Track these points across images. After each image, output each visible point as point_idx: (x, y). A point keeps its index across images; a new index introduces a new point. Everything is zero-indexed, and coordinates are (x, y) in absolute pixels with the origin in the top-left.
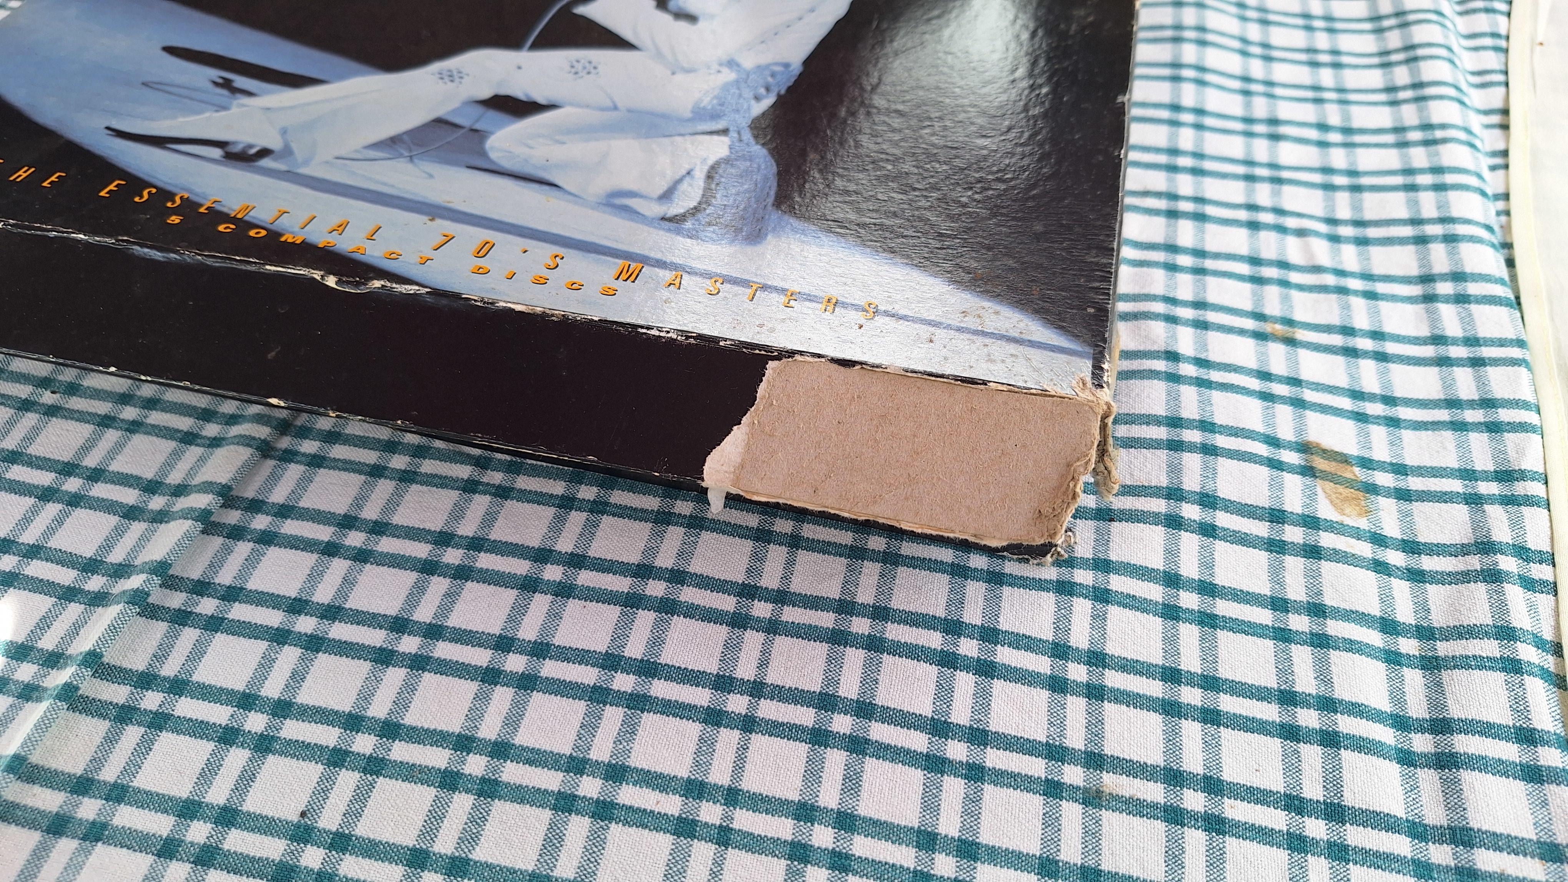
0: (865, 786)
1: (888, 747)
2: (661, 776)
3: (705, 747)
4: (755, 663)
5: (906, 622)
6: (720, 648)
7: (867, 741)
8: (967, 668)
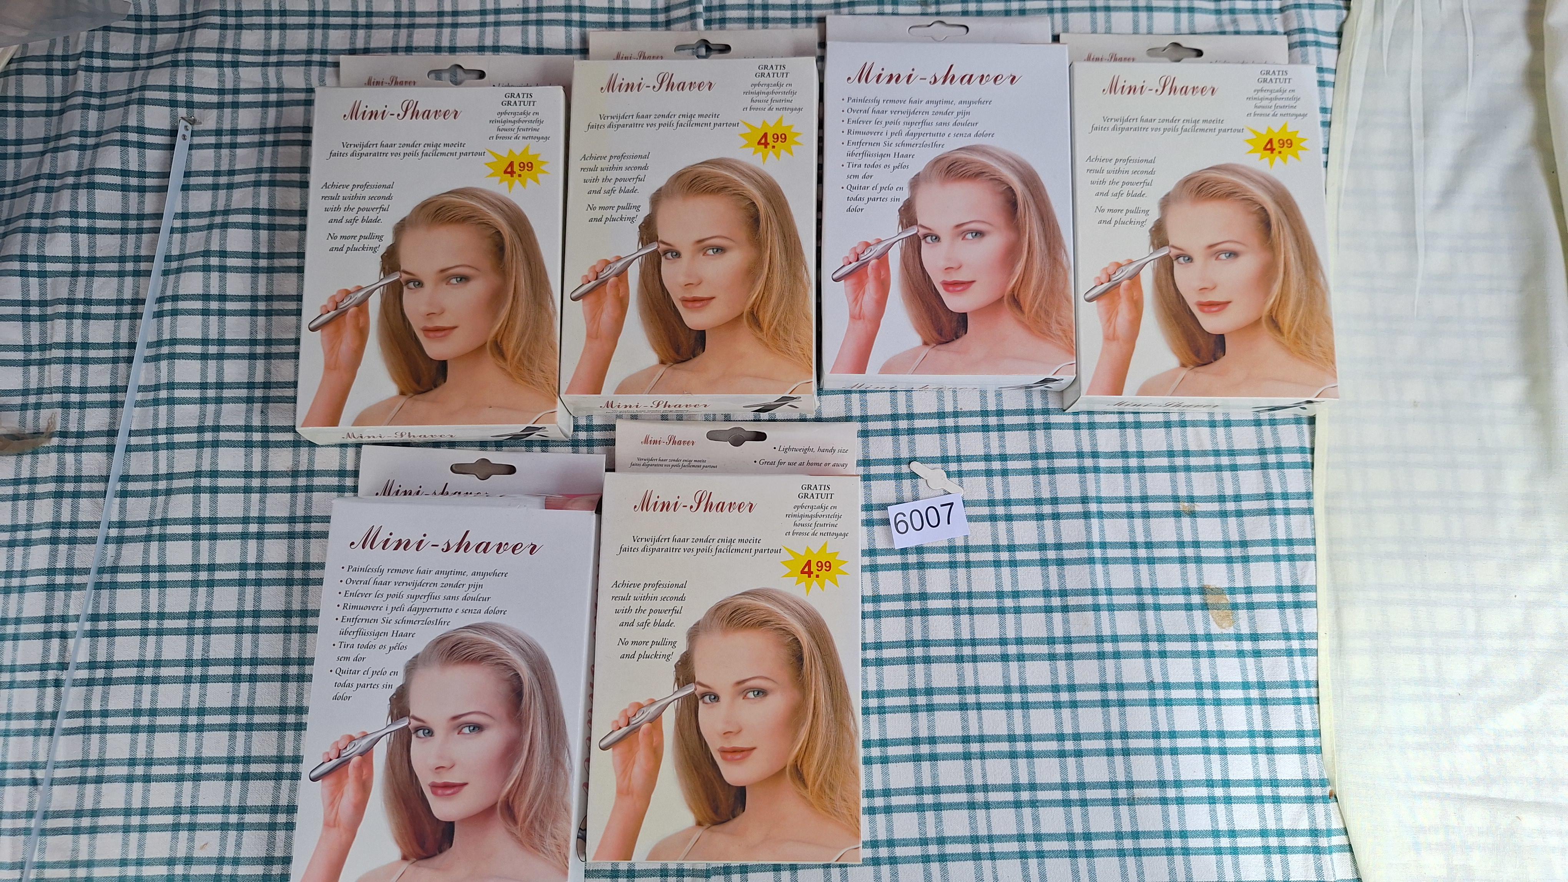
0: (1042, 821)
1: (1046, 801)
2: (959, 837)
3: (973, 820)
4: (981, 776)
5: (1039, 740)
6: (963, 772)
7: (1037, 801)
8: (1070, 756)
